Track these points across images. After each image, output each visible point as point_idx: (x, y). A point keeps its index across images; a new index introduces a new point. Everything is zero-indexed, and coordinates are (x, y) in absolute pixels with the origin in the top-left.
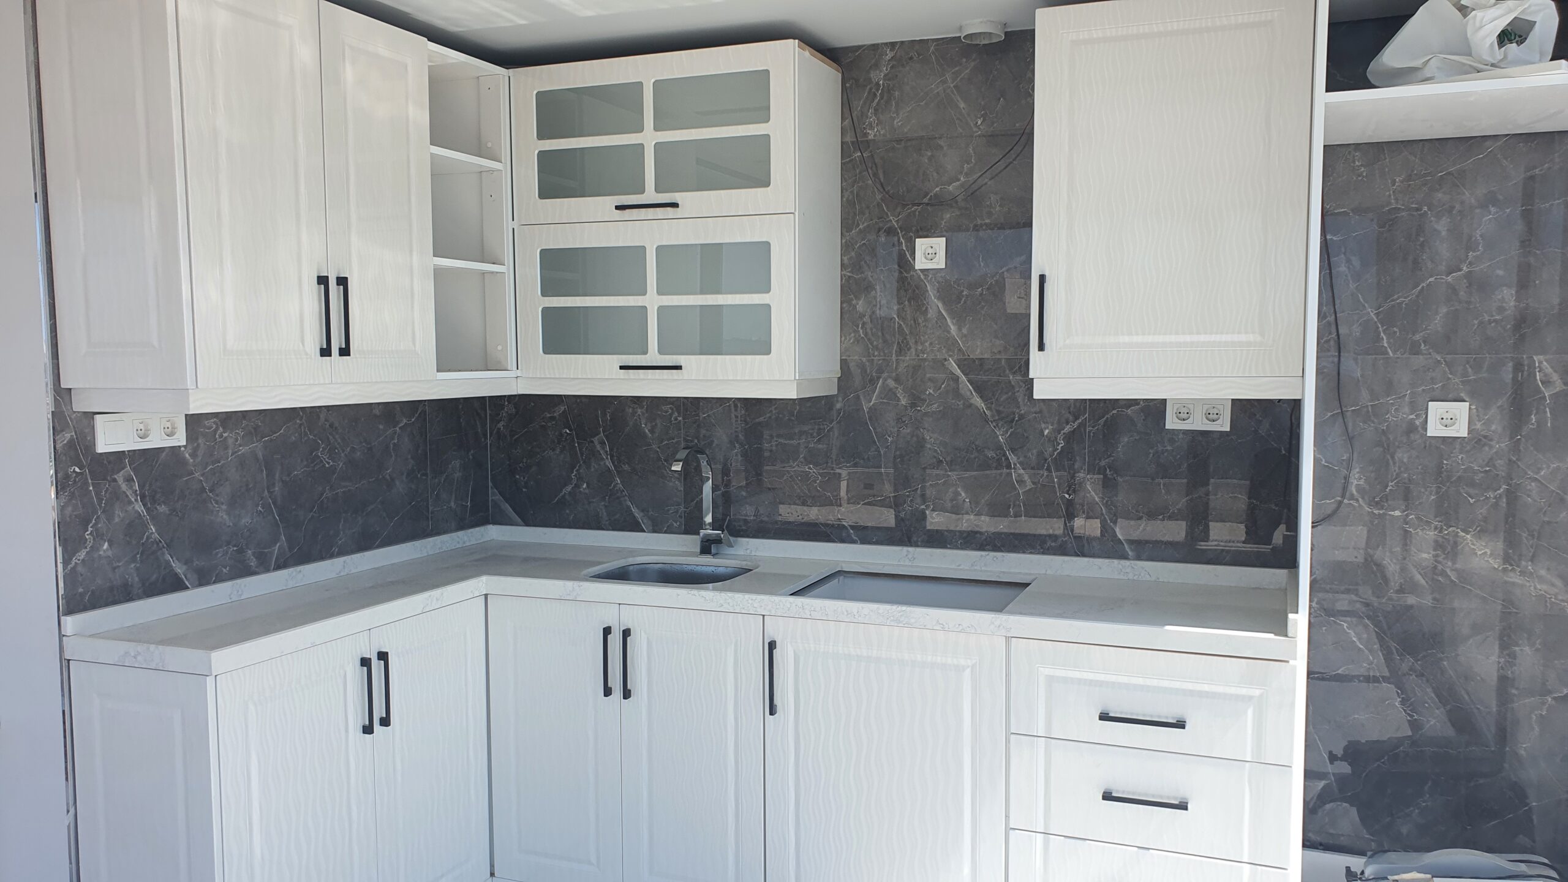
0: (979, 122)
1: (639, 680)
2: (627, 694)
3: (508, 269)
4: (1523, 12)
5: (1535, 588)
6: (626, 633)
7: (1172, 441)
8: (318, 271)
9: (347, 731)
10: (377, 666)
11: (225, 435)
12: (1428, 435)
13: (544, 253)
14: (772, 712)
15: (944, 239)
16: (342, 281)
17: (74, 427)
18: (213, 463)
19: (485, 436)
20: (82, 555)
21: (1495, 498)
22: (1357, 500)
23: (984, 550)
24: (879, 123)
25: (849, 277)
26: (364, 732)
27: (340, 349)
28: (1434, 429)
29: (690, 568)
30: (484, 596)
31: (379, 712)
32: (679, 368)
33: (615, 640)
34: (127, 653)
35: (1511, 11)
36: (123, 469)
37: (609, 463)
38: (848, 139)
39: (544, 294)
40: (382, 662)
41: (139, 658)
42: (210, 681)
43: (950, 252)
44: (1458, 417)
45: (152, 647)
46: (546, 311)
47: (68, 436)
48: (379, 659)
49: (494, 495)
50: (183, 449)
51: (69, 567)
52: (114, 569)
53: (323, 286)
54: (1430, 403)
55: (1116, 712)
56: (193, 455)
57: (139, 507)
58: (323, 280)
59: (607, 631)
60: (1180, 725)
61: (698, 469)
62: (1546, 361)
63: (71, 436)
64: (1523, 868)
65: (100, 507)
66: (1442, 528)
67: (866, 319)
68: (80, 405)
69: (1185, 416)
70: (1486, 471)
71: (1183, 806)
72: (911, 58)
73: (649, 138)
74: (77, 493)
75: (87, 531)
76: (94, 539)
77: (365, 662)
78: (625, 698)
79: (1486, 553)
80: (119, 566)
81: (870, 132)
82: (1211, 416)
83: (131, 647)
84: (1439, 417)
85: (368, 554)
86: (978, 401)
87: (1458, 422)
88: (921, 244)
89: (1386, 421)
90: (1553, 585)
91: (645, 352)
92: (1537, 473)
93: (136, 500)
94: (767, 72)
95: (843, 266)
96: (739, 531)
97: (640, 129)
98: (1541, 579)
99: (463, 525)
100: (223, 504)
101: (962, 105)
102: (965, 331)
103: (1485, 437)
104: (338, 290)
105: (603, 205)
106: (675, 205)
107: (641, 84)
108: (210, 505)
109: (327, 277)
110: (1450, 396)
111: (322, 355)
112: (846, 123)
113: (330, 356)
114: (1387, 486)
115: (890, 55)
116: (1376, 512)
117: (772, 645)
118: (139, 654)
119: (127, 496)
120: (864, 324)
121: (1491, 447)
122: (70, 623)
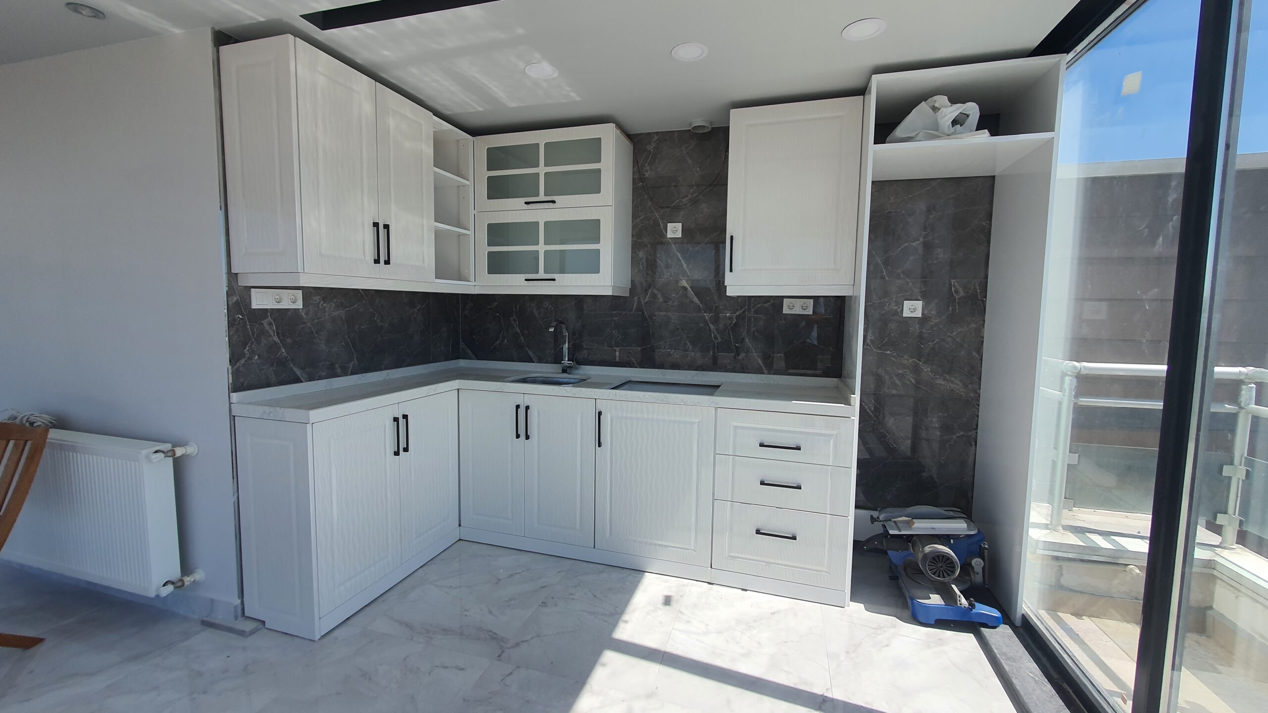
0: (698, 170)
1: (533, 431)
2: (527, 437)
3: (472, 232)
4: (963, 110)
5: (950, 386)
6: (527, 408)
7: (785, 319)
8: (373, 220)
9: (385, 454)
10: (402, 422)
11: (324, 305)
12: (904, 316)
13: (490, 226)
14: (600, 446)
15: (681, 224)
16: (386, 227)
17: (239, 294)
18: (318, 319)
19: (459, 317)
20: (243, 361)
21: (933, 345)
22: (870, 346)
23: (698, 370)
24: (651, 169)
25: (636, 241)
26: (395, 455)
27: (385, 261)
28: (906, 313)
29: (557, 379)
30: (457, 390)
31: (403, 445)
32: (554, 280)
33: (522, 411)
34: (264, 412)
35: (957, 109)
36: (267, 318)
37: (518, 330)
38: (636, 177)
39: (489, 245)
40: (405, 420)
41: (271, 415)
42: (309, 426)
43: (684, 230)
44: (917, 308)
45: (278, 409)
46: (489, 253)
47: (235, 299)
48: (403, 418)
49: (462, 345)
50: (301, 310)
51: (235, 367)
52: (261, 370)
53: (376, 228)
54: (905, 302)
55: (767, 443)
56: (307, 314)
57: (276, 339)
58: (376, 225)
59: (518, 407)
60: (798, 448)
61: (561, 332)
62: (957, 282)
63: (238, 299)
64: (951, 513)
65: (254, 337)
66: (908, 359)
67: (644, 261)
68: (243, 282)
69: (792, 307)
70: (929, 333)
71: (799, 487)
72: (666, 140)
73: (542, 170)
74: (240, 329)
75: (246, 349)
76: (250, 354)
77: (396, 420)
78: (526, 439)
79: (928, 370)
80: (263, 369)
81: (646, 173)
82: (804, 308)
83: (267, 409)
84: (908, 308)
85: (400, 370)
86: (696, 300)
87: (917, 310)
88: (670, 226)
89: (884, 309)
90: (957, 385)
91: (537, 272)
92: (951, 333)
93: (274, 335)
94: (600, 139)
95: (633, 236)
96: (580, 362)
97: (537, 166)
98: (953, 382)
99: (447, 359)
100: (322, 340)
101: (690, 161)
102: (690, 267)
103: (929, 317)
104: (384, 231)
105: (519, 202)
106: (554, 202)
107: (538, 144)
108: (315, 340)
109: (378, 223)
110: (914, 298)
111: (375, 263)
112: (635, 169)
113: (379, 263)
114: (884, 340)
115: (656, 137)
116: (879, 351)
117: (600, 413)
118: (271, 412)
119: (269, 333)
120: (642, 263)
121: (932, 322)
122: (234, 396)
